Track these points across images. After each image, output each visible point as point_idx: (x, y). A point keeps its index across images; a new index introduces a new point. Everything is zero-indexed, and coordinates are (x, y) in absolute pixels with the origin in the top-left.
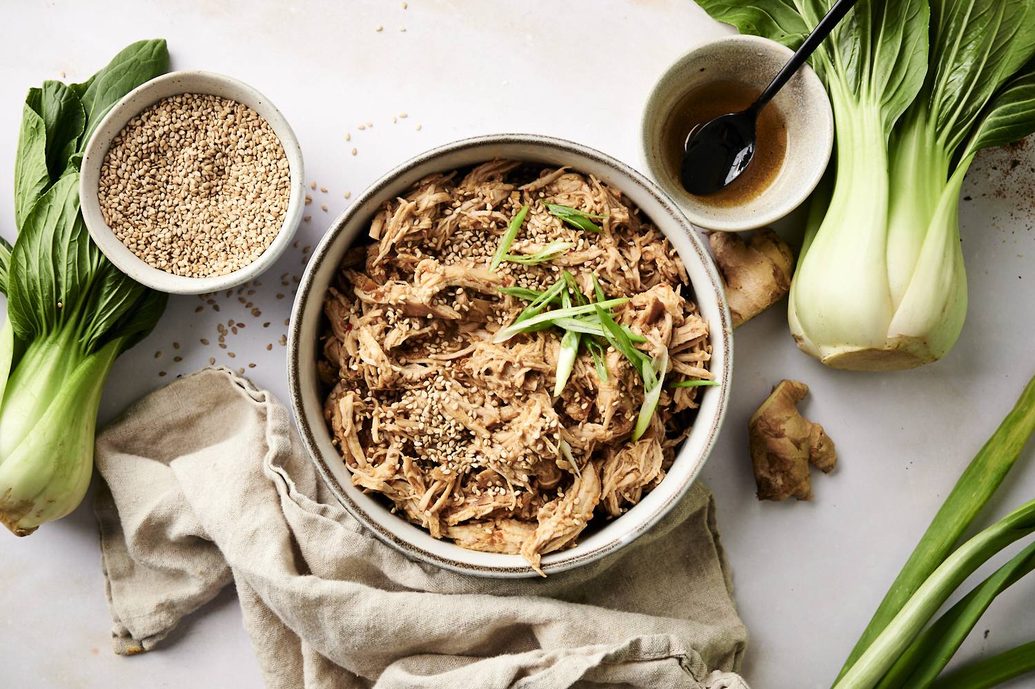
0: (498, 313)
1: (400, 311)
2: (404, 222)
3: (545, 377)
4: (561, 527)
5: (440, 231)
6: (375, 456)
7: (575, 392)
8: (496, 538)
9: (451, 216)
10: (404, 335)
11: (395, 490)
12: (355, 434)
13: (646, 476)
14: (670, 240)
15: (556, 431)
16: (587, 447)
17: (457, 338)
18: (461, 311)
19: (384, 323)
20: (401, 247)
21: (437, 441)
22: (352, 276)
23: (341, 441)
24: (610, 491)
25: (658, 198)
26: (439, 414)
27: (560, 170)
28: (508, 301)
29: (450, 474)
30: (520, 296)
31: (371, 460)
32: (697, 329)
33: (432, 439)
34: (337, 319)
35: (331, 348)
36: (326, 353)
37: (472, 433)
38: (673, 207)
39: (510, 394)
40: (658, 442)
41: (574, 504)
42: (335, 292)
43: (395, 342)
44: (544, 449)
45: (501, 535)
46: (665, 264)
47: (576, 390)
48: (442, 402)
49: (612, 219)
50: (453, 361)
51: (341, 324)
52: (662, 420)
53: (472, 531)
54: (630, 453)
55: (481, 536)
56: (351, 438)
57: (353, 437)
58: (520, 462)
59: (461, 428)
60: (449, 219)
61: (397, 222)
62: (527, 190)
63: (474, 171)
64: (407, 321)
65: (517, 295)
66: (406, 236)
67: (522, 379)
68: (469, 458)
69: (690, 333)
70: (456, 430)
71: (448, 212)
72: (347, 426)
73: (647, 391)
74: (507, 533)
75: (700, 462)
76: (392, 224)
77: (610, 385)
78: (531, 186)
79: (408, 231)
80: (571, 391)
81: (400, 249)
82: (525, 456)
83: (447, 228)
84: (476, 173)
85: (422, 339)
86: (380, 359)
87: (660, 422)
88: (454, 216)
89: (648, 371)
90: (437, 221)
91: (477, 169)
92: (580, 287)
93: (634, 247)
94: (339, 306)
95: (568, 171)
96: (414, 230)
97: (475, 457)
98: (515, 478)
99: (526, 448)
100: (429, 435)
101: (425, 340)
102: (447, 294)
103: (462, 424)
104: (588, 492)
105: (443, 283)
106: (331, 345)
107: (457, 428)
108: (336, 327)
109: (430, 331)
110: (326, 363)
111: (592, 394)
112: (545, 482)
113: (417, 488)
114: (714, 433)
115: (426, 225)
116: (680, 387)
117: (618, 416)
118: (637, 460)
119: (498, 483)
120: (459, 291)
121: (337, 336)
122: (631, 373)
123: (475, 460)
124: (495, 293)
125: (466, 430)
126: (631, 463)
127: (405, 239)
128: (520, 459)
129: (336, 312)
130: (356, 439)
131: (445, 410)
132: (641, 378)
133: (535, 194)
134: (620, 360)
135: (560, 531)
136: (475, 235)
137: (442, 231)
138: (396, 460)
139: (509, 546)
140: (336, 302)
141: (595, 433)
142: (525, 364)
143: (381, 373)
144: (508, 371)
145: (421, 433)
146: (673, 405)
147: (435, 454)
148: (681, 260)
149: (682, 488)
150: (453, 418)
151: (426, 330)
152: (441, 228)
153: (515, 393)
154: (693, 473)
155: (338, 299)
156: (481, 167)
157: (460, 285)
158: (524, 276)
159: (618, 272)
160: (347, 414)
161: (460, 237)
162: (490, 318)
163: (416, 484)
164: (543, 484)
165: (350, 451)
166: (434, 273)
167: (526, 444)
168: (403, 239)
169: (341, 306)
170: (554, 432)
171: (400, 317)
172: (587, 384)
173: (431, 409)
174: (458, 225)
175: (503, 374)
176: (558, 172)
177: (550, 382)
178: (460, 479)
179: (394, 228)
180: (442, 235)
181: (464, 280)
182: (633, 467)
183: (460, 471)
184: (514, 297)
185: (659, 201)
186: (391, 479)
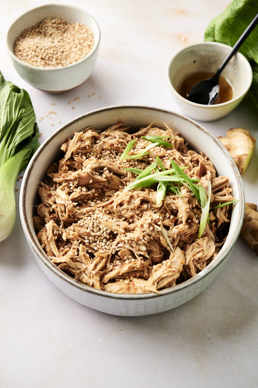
0: (124, 183)
1: (76, 182)
2: (77, 142)
3: (150, 204)
4: (166, 272)
5: (94, 149)
6: (64, 252)
7: (166, 213)
8: (131, 286)
9: (100, 143)
10: (78, 193)
11: (75, 265)
12: (53, 240)
13: (207, 254)
14: (204, 152)
15: (159, 221)
16: (175, 236)
17: (105, 199)
18: (106, 178)
19: (68, 189)
20: (76, 155)
21: (97, 240)
22: (52, 175)
23: (46, 245)
24: (190, 261)
25: (196, 125)
26: (97, 226)
27: (150, 126)
28: (129, 175)
29: (104, 253)
30: (135, 172)
31: (62, 253)
32: (223, 178)
33: (94, 239)
34: (44, 194)
35: (41, 209)
36: (38, 212)
37: (115, 232)
38: (204, 128)
39: (133, 213)
40: (211, 240)
41: (171, 262)
42: (43, 184)
43: (74, 196)
44: (153, 230)
45: (134, 284)
46: (203, 160)
47: (167, 212)
48: (99, 219)
49: (176, 141)
50: (103, 207)
51: (46, 196)
52: (212, 231)
53: (117, 284)
54: (198, 242)
55: (122, 286)
56: (51, 242)
57: (52, 241)
58: (141, 240)
59: (108, 232)
60: (98, 145)
61: (74, 142)
62: (134, 135)
63: (109, 128)
64: (80, 187)
65: (133, 172)
66: (78, 149)
67: (139, 202)
68: (114, 246)
69: (220, 180)
70: (106, 233)
71: (98, 141)
72: (49, 235)
73: (203, 208)
74: (137, 282)
75: (235, 234)
76: (71, 143)
77: (184, 202)
78: (136, 134)
79: (79, 146)
80: (164, 213)
81: (76, 156)
82: (144, 236)
83: (98, 148)
84: (111, 128)
85: (87, 199)
86: (67, 199)
87: (211, 232)
88: (101, 143)
89: (202, 196)
90: (93, 145)
91: (110, 127)
92: (164, 166)
93: (187, 157)
94: (45, 189)
95: (153, 126)
96: (83, 146)
97: (117, 246)
98: (139, 250)
99: (143, 232)
100: (92, 236)
101: (88, 200)
102: (99, 170)
103: (109, 229)
104: (178, 258)
105: (97, 164)
106: (41, 207)
107: (107, 231)
108: (44, 198)
109: (92, 193)
110: (38, 217)
111: (175, 213)
112: (156, 255)
113: (87, 261)
114: (240, 220)
115: (88, 143)
116: (219, 208)
117: (189, 221)
118: (202, 245)
119: (130, 257)
120: (105, 169)
121: (44, 203)
122: (194, 199)
123: (117, 247)
124: (122, 172)
125: (112, 233)
126: (199, 247)
127: (78, 151)
128: (141, 238)
129: (44, 191)
130: (54, 243)
131: (100, 223)
132: (199, 202)
133: (139, 137)
134: (187, 192)
135: (165, 274)
136: (111, 153)
137: (96, 149)
138: (75, 251)
139: (138, 290)
140: (44, 188)
141: (179, 229)
142: (140, 195)
143: (67, 206)
144: (132, 201)
145: (89, 235)
146: (217, 220)
147: (96, 246)
148: (210, 161)
149: (228, 248)
150: (105, 227)
151: (89, 192)
152: (95, 148)
153: (136, 212)
154: (233, 240)
155: (44, 186)
156: (112, 127)
157: (106, 166)
158: (136, 167)
159: (181, 161)
160: (49, 229)
161: (104, 154)
162: (120, 187)
163: (87, 260)
164: (154, 256)
165: (51, 250)
166: (92, 160)
167: (144, 230)
168: (77, 151)
169: (46, 189)
170: (158, 222)
171: (76, 186)
172: (172, 207)
173: (93, 225)
174: (103, 147)
175: (129, 202)
176: (148, 127)
177: (153, 207)
178: (110, 257)
179: (72, 146)
180: (95, 152)
181: (107, 164)
182: (201, 249)
183: (110, 253)
184: (132, 173)
185: (197, 126)
186: (73, 257)
